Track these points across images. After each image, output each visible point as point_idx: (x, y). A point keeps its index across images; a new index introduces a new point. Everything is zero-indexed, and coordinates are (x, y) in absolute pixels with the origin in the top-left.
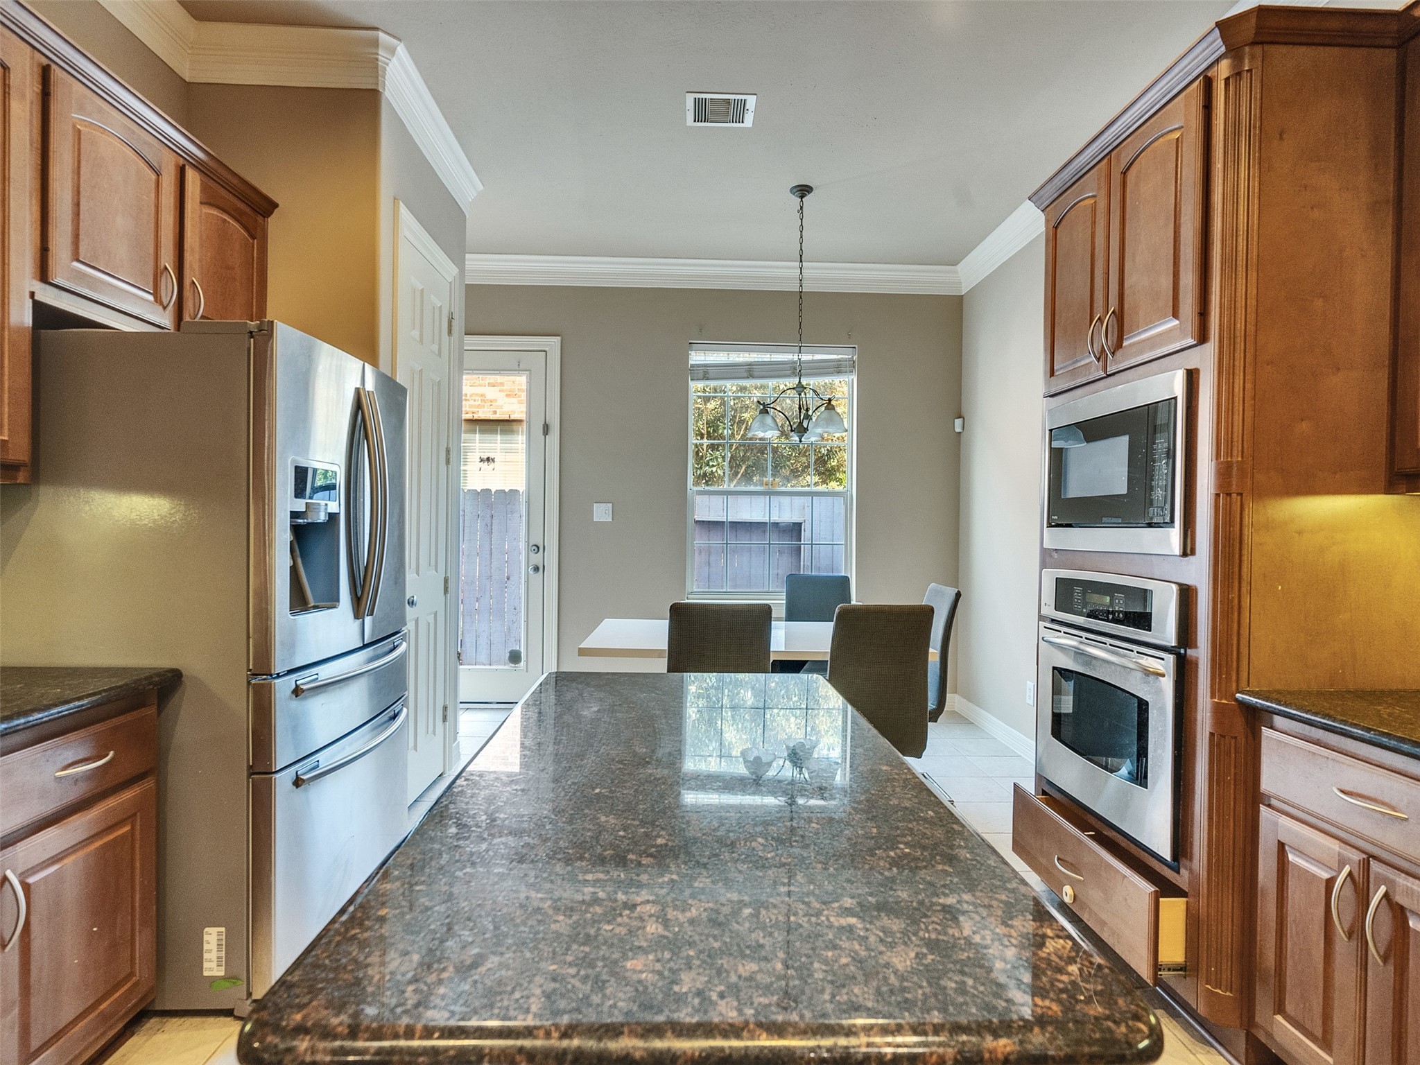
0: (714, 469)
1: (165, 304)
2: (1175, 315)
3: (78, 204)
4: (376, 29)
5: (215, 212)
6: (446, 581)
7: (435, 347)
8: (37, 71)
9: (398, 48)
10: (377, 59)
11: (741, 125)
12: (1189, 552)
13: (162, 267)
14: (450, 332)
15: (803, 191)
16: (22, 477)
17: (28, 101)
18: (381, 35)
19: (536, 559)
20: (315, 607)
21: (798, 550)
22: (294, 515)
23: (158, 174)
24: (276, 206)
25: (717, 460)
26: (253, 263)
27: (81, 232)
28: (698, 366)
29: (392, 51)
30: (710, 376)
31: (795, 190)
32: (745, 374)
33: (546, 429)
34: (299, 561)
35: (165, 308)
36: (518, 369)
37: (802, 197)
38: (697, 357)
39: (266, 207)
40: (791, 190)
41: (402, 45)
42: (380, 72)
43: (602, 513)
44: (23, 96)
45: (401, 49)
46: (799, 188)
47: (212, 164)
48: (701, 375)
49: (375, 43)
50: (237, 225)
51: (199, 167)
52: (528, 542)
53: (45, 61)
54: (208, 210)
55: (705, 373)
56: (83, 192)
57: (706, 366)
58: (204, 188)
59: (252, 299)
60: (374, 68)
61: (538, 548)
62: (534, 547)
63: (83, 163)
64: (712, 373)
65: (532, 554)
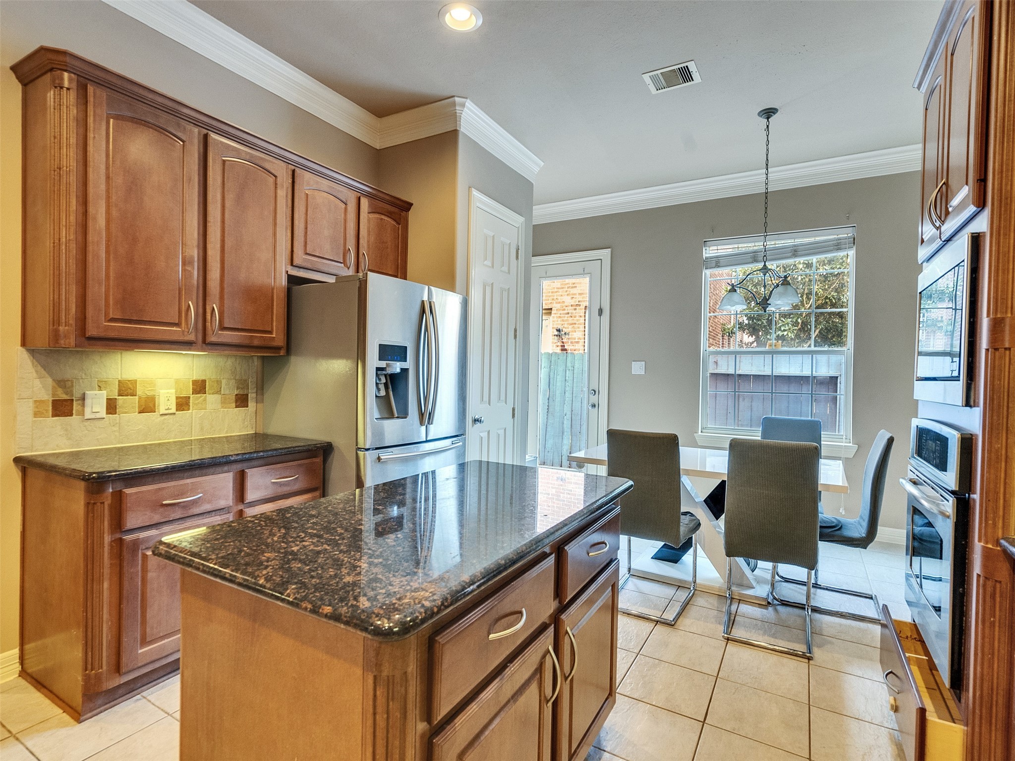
0: (785, 333)
1: (349, 266)
2: (967, 184)
3: (306, 228)
4: (453, 96)
5: (377, 216)
6: (514, 410)
7: (505, 269)
8: (290, 173)
9: (466, 104)
10: (456, 113)
11: (692, 83)
12: (972, 403)
13: (347, 249)
14: (517, 258)
15: (769, 113)
16: (282, 353)
17: (285, 189)
18: (457, 99)
19: (594, 399)
20: (397, 417)
21: (835, 399)
22: (378, 369)
23: (346, 204)
24: (412, 204)
25: (788, 325)
26: (398, 238)
27: (308, 240)
28: (711, 258)
29: (463, 105)
30: (721, 265)
31: (761, 114)
32: (751, 260)
33: (601, 312)
34: (391, 393)
35: (348, 268)
36: (584, 273)
37: (768, 118)
38: (710, 252)
39: (407, 206)
40: (759, 114)
41: (468, 100)
42: (458, 119)
43: (638, 368)
44: (283, 186)
45: (469, 103)
46: (765, 112)
47: (374, 192)
48: (714, 265)
49: (454, 104)
50: (389, 220)
51: (369, 196)
52: (589, 388)
53: (293, 167)
54: (372, 216)
55: (717, 263)
56: (309, 222)
57: (717, 257)
58: (370, 205)
59: (398, 256)
60: (454, 117)
61: (595, 392)
62: (593, 391)
63: (309, 209)
64: (722, 261)
65: (591, 396)
